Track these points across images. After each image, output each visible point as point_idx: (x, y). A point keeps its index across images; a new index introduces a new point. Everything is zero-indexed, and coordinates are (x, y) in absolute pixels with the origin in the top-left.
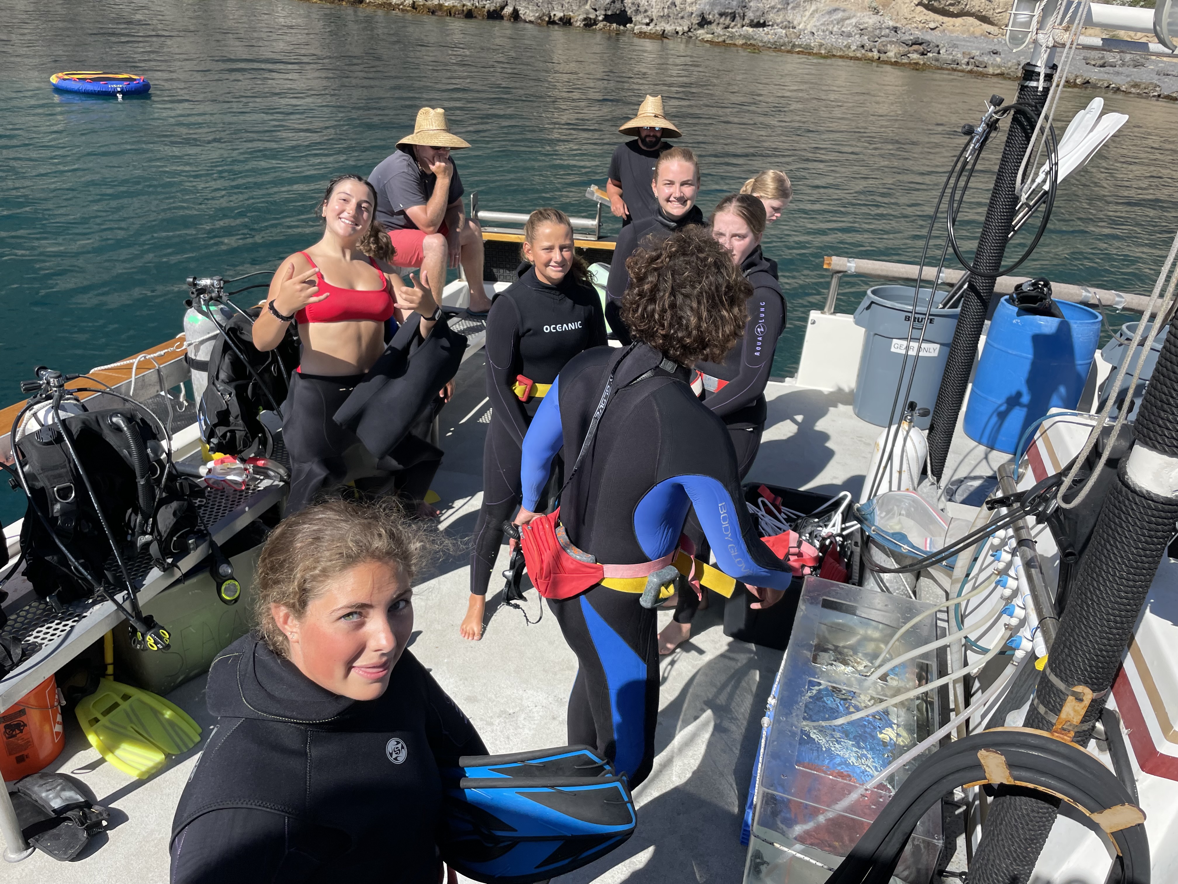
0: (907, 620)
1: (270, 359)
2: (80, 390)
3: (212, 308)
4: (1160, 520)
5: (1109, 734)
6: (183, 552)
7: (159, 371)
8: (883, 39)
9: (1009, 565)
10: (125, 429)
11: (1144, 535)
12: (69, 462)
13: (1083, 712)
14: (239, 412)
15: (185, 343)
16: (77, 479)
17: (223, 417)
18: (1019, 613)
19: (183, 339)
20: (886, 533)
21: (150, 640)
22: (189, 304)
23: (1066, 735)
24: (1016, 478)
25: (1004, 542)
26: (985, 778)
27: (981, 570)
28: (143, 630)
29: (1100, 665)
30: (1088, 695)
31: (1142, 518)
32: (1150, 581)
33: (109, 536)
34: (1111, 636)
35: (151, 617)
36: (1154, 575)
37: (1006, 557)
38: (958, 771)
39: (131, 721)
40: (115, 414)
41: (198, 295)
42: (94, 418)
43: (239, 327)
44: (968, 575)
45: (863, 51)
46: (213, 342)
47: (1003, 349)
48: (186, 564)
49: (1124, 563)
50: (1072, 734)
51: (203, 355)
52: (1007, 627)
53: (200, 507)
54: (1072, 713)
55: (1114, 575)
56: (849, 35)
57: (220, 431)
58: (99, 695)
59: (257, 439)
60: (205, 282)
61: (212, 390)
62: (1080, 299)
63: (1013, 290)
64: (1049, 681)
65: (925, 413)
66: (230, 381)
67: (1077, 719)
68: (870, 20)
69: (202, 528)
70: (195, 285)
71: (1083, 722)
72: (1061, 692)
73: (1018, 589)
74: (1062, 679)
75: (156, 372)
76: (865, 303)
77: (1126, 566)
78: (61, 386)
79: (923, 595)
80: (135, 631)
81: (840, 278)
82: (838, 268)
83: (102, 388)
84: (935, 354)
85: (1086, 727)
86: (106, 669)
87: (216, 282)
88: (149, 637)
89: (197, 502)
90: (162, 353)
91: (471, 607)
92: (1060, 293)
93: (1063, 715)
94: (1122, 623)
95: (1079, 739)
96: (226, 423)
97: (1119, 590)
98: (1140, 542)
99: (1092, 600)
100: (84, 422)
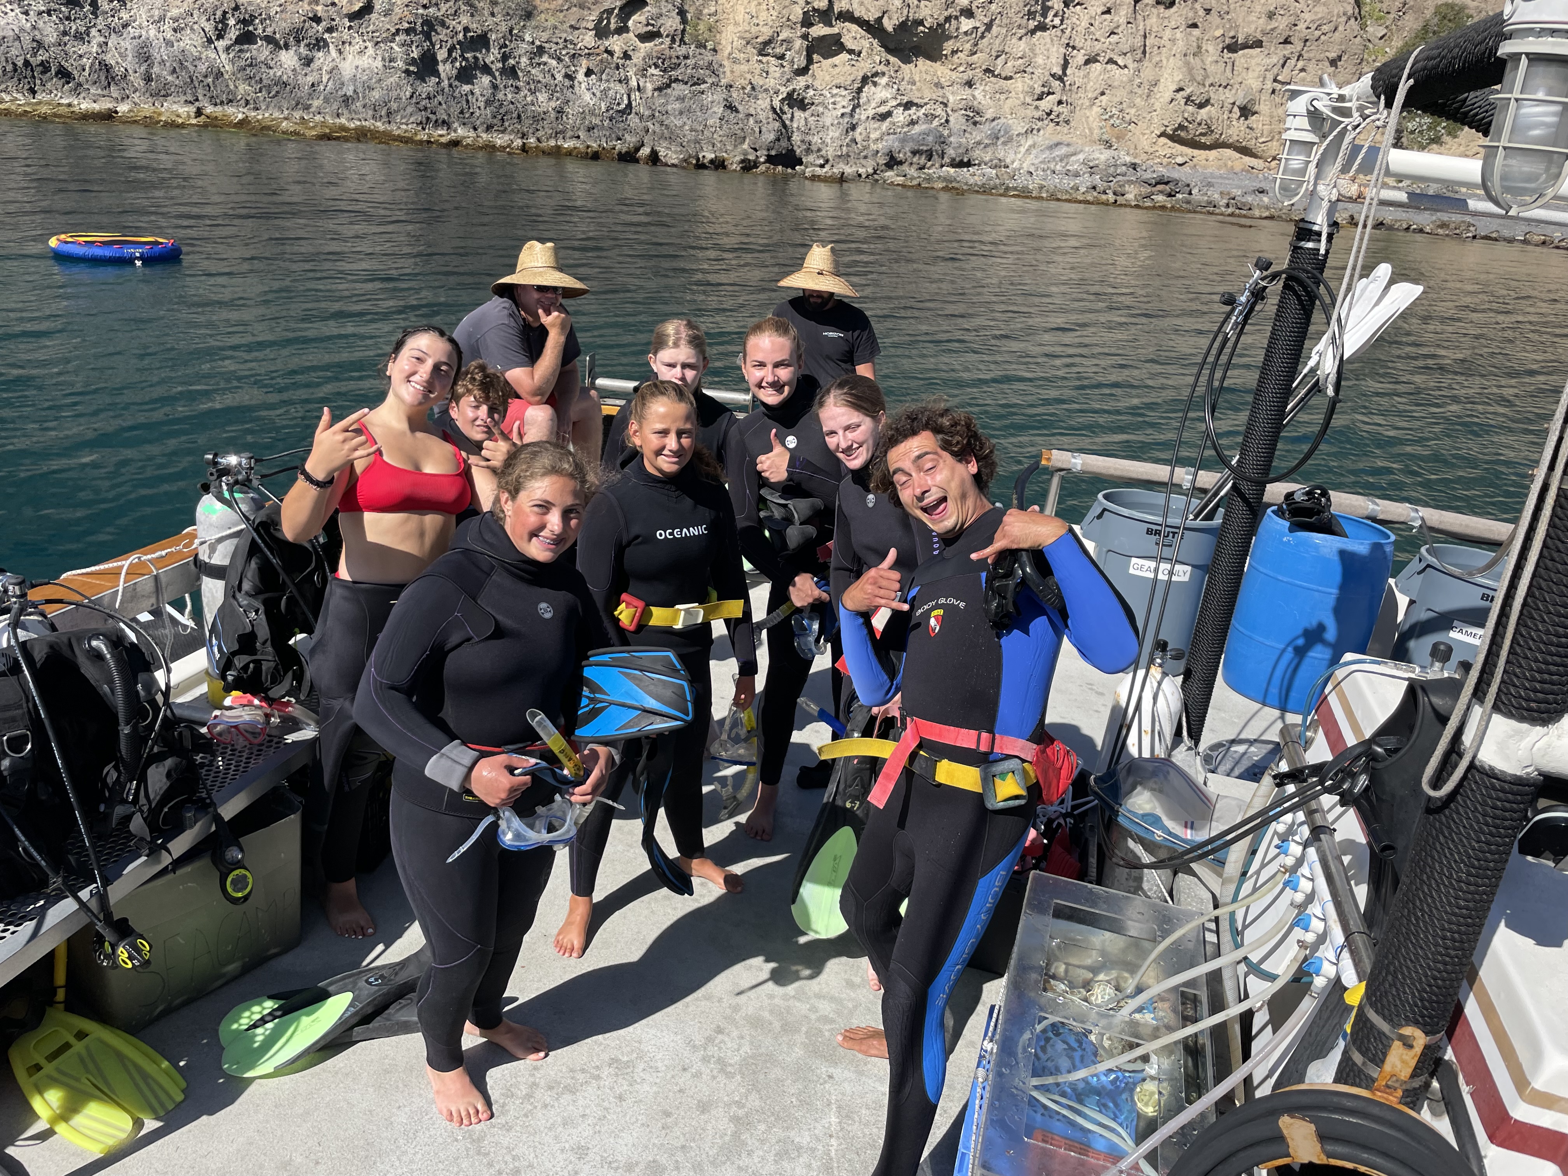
0: (1166, 934)
1: (313, 565)
2: (48, 602)
3: (237, 495)
4: (1507, 805)
5: (1445, 1092)
6: (177, 828)
7: (156, 578)
8: (1119, 178)
9: (1300, 862)
10: (108, 656)
11: (1487, 825)
12: (27, 701)
13: (1413, 1063)
14: (269, 636)
15: (197, 541)
16: (36, 723)
17: (247, 642)
18: (1317, 926)
19: (193, 536)
20: (1134, 814)
21: (123, 954)
22: (206, 488)
23: (1390, 1094)
24: (1303, 743)
25: (1291, 830)
26: (1288, 1155)
27: (1263, 866)
28: (112, 940)
29: (1434, 998)
30: (1420, 1039)
31: (1485, 801)
32: (1497, 886)
33: (75, 805)
34: (1447, 959)
35: (125, 921)
36: (1500, 877)
37: (1295, 849)
38: (1251, 1145)
39: (88, 1071)
40: (96, 636)
41: (220, 477)
42: (65, 640)
43: (273, 521)
44: (1244, 874)
45: (1095, 194)
46: (235, 541)
47: (1271, 574)
48: (180, 845)
49: (1463, 861)
50: (1400, 1093)
51: (220, 558)
52: (1302, 944)
53: (202, 765)
54: (1399, 1065)
55: (1450, 877)
56: (1077, 175)
57: (240, 661)
58: (44, 1031)
59: (290, 674)
60: (232, 460)
61: (231, 605)
62: (1366, 513)
63: (1282, 499)
64: (1368, 1019)
65: (1177, 657)
66: (255, 594)
67: (1405, 1073)
68: (1102, 156)
69: (204, 795)
70: (215, 463)
71: (1414, 1075)
72: (1384, 1034)
73: (1313, 891)
74: (1384, 1018)
75: (152, 580)
76: (1096, 510)
77: (1465, 865)
78: (23, 595)
79: (1182, 899)
80: (101, 939)
81: (1063, 477)
82: (1060, 465)
83: (77, 598)
84: (1186, 578)
85: (1417, 1083)
86: (55, 994)
87: (244, 461)
88: (121, 949)
89: (198, 758)
90: (163, 553)
91: (571, 911)
92: (1340, 505)
93: (1388, 1067)
94: (1462, 942)
95: (1408, 1099)
96: (252, 651)
97: (1457, 898)
98: (1483, 833)
99: (1422, 910)
100: (51, 646)
